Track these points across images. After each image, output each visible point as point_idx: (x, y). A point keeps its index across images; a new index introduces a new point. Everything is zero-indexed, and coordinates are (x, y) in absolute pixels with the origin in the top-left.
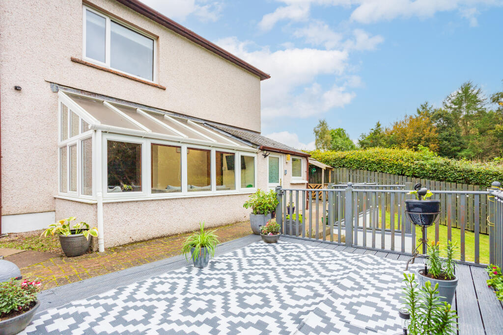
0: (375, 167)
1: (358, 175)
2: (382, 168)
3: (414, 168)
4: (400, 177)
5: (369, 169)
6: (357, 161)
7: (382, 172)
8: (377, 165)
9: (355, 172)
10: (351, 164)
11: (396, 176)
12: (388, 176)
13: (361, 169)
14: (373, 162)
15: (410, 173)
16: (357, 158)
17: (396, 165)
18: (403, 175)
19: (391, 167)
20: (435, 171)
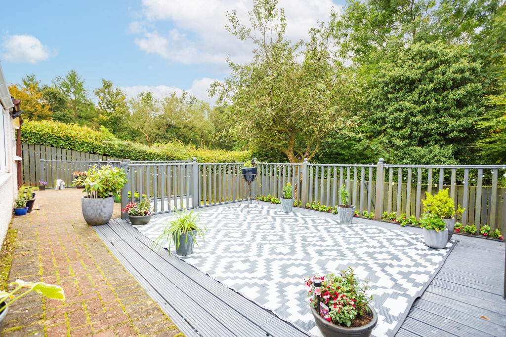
0: (62, 143)
1: (38, 152)
2: (71, 145)
3: (105, 148)
4: (92, 155)
5: (55, 146)
6: (35, 134)
7: (71, 149)
8: (64, 141)
9: (32, 148)
10: (26, 137)
11: (87, 155)
12: (78, 154)
13: (42, 144)
14: (59, 137)
15: (102, 152)
16: (35, 131)
17: (87, 143)
18: (95, 153)
19: (82, 145)
20: (122, 151)
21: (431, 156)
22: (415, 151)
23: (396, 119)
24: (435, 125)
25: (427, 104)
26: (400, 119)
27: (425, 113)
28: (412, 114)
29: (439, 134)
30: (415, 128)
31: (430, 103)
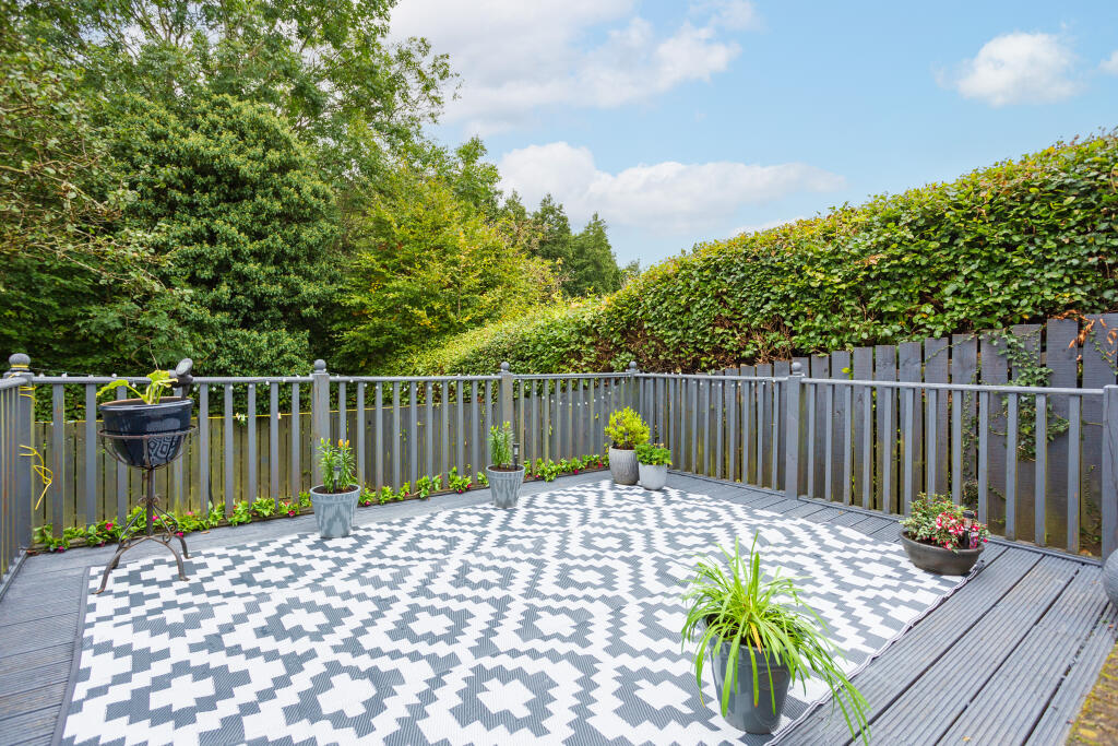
21: (274, 351)
22: (245, 340)
23: (199, 257)
24: (279, 288)
25: (267, 241)
26: (209, 261)
27: (260, 256)
28: (236, 254)
29: (281, 307)
30: (239, 288)
31: (274, 240)
